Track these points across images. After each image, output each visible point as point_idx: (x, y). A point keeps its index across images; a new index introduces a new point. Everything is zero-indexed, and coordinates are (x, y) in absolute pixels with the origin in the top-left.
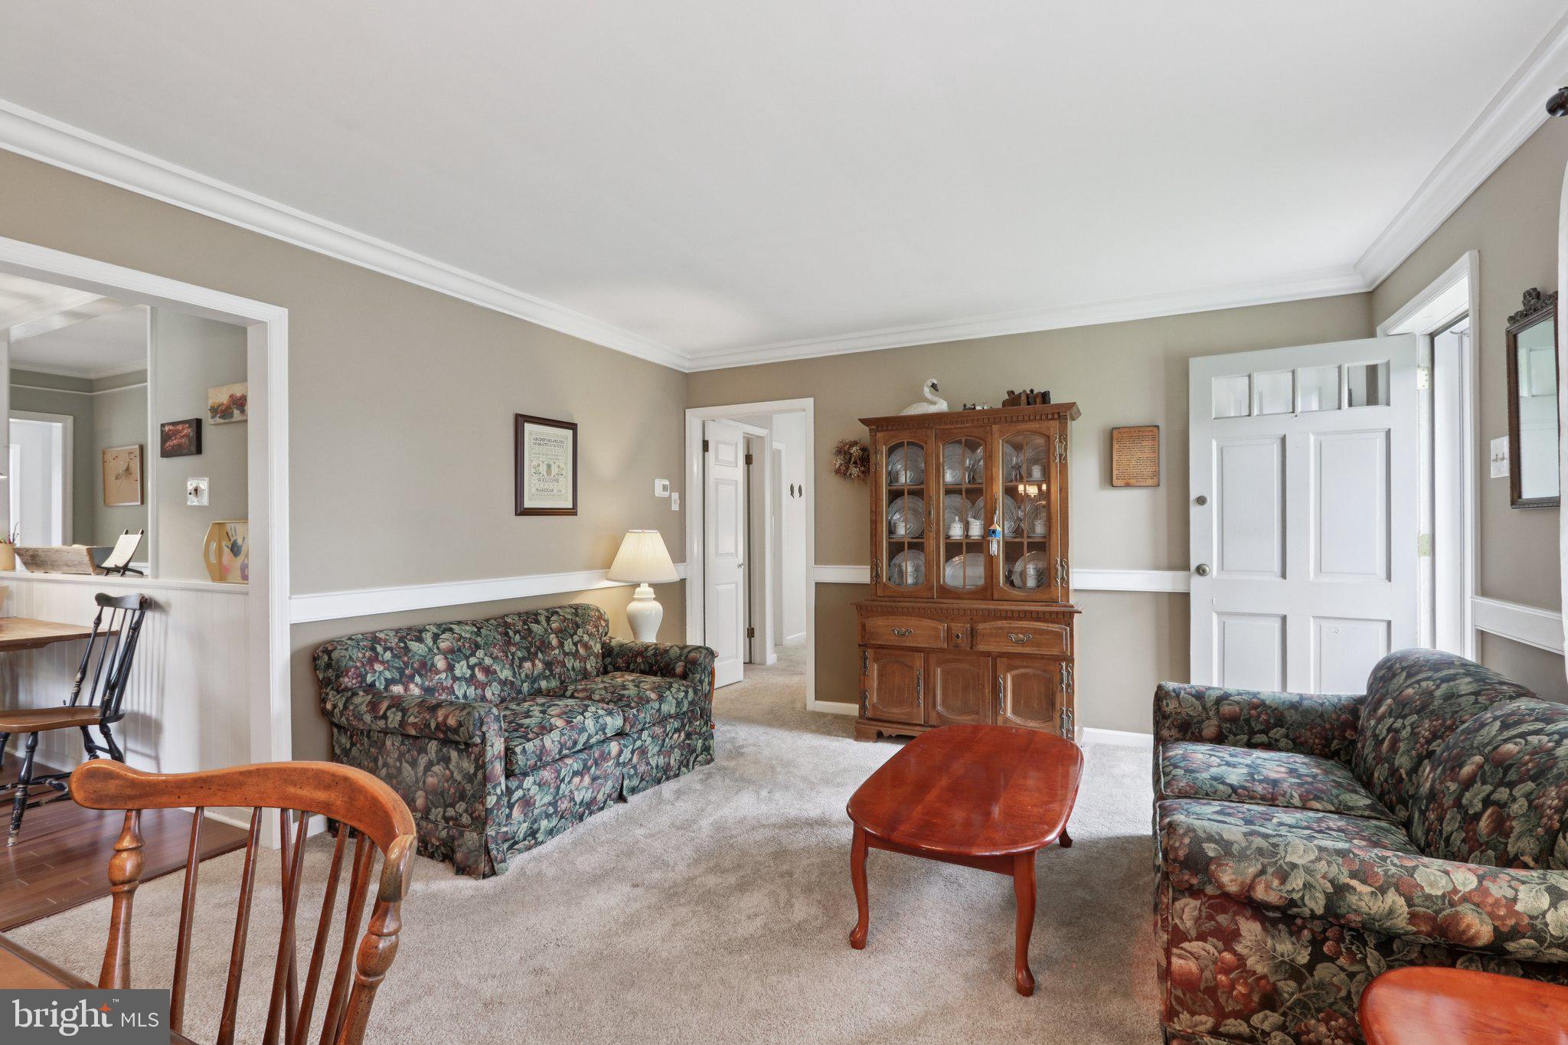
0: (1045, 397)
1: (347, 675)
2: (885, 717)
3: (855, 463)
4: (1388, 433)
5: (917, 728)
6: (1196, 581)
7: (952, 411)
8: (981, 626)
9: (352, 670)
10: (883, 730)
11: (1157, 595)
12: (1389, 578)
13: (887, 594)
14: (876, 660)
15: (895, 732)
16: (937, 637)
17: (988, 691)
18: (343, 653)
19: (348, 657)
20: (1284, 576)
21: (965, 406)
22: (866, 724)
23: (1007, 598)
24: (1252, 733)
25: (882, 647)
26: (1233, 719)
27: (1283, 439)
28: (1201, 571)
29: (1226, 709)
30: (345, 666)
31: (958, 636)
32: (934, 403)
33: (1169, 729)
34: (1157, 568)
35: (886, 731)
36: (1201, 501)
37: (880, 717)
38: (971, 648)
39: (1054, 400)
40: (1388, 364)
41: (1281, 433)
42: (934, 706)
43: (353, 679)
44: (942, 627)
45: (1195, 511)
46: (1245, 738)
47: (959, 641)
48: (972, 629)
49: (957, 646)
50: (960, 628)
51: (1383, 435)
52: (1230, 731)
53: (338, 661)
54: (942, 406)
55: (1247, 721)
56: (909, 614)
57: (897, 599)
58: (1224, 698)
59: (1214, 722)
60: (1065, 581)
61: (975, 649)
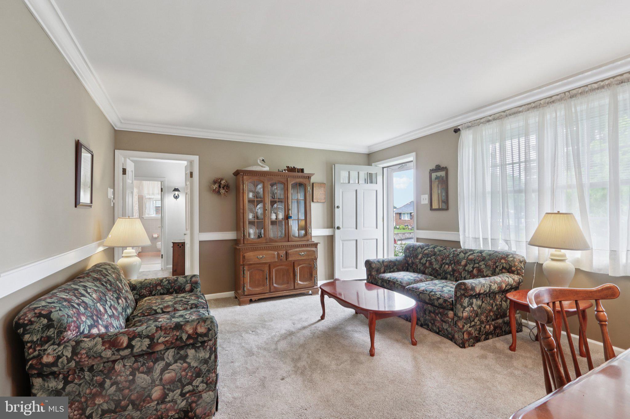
0: (302, 170)
1: (69, 329)
2: (253, 293)
3: (223, 188)
4: (377, 191)
5: (266, 294)
6: (337, 231)
7: (271, 170)
8: (290, 251)
9: (73, 324)
10: (252, 298)
11: (324, 236)
12: (377, 228)
13: (248, 243)
14: (248, 270)
15: (257, 298)
16: (274, 257)
17: (292, 275)
18: (61, 313)
19: (66, 316)
20: (356, 228)
21: (279, 170)
22: (245, 298)
23: (294, 240)
24: (390, 269)
25: (251, 264)
26: (387, 266)
27: (356, 191)
28: (338, 228)
29: (385, 264)
30: (67, 322)
31: (282, 256)
32: (264, 167)
33: (374, 272)
34: (324, 228)
35: (254, 298)
36: (338, 207)
37: (251, 294)
38: (286, 260)
39: (305, 172)
40: (376, 173)
41: (356, 189)
42: (273, 284)
43: (74, 331)
44: (276, 253)
45: (336, 210)
46: (389, 270)
47: (282, 258)
48: (286, 252)
49: (281, 260)
50: (283, 253)
51: (375, 192)
52: (386, 270)
53: (59, 320)
54: (267, 169)
55: (389, 266)
56: (263, 250)
57: (254, 244)
58: (383, 262)
59: (383, 268)
60: (311, 233)
61: (288, 260)
